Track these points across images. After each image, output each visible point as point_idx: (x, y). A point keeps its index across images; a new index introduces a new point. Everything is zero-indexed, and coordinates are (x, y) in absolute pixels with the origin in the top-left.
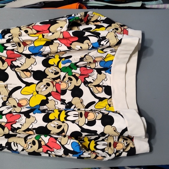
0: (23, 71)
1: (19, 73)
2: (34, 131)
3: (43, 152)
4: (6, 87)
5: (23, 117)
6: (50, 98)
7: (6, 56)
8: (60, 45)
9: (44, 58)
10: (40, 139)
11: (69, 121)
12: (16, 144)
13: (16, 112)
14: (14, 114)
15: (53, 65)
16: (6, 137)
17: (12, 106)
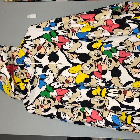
0: (71, 53)
1: (67, 55)
2: (80, 104)
3: (87, 122)
4: (56, 67)
5: (71, 92)
6: (93, 77)
7: (58, 41)
8: (104, 32)
9: (89, 43)
10: (85, 111)
11: (110, 97)
12: (64, 114)
13: (65, 88)
14: (63, 89)
15: (96, 49)
16: (56, 108)
17: (62, 82)
